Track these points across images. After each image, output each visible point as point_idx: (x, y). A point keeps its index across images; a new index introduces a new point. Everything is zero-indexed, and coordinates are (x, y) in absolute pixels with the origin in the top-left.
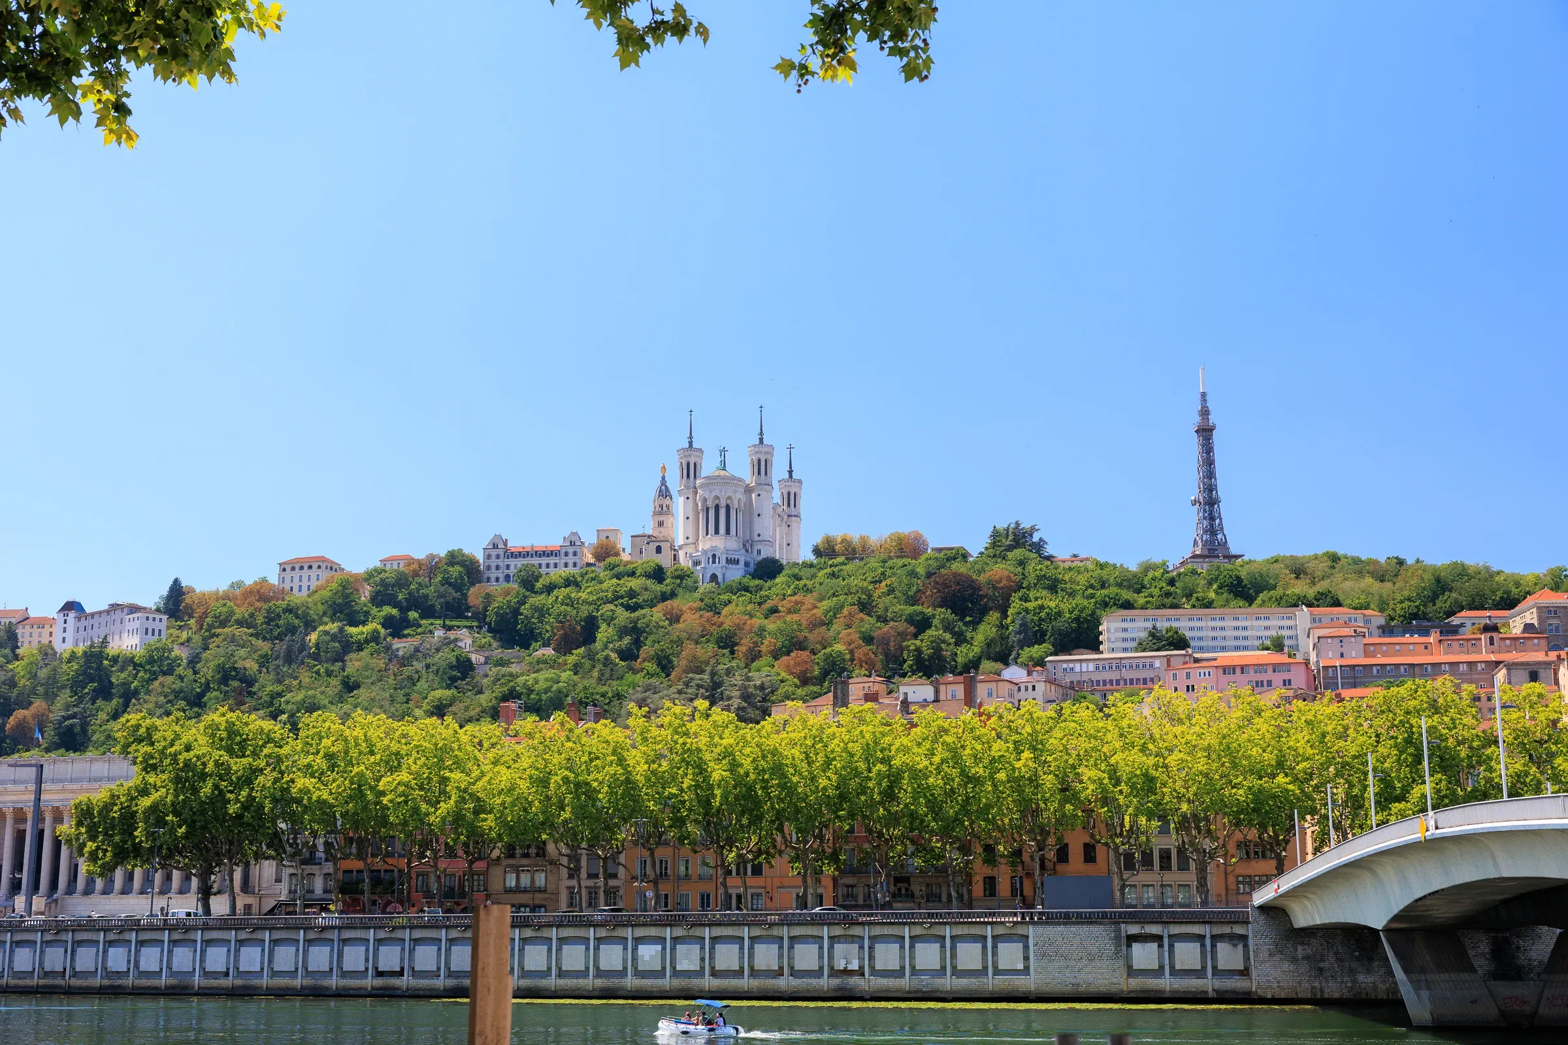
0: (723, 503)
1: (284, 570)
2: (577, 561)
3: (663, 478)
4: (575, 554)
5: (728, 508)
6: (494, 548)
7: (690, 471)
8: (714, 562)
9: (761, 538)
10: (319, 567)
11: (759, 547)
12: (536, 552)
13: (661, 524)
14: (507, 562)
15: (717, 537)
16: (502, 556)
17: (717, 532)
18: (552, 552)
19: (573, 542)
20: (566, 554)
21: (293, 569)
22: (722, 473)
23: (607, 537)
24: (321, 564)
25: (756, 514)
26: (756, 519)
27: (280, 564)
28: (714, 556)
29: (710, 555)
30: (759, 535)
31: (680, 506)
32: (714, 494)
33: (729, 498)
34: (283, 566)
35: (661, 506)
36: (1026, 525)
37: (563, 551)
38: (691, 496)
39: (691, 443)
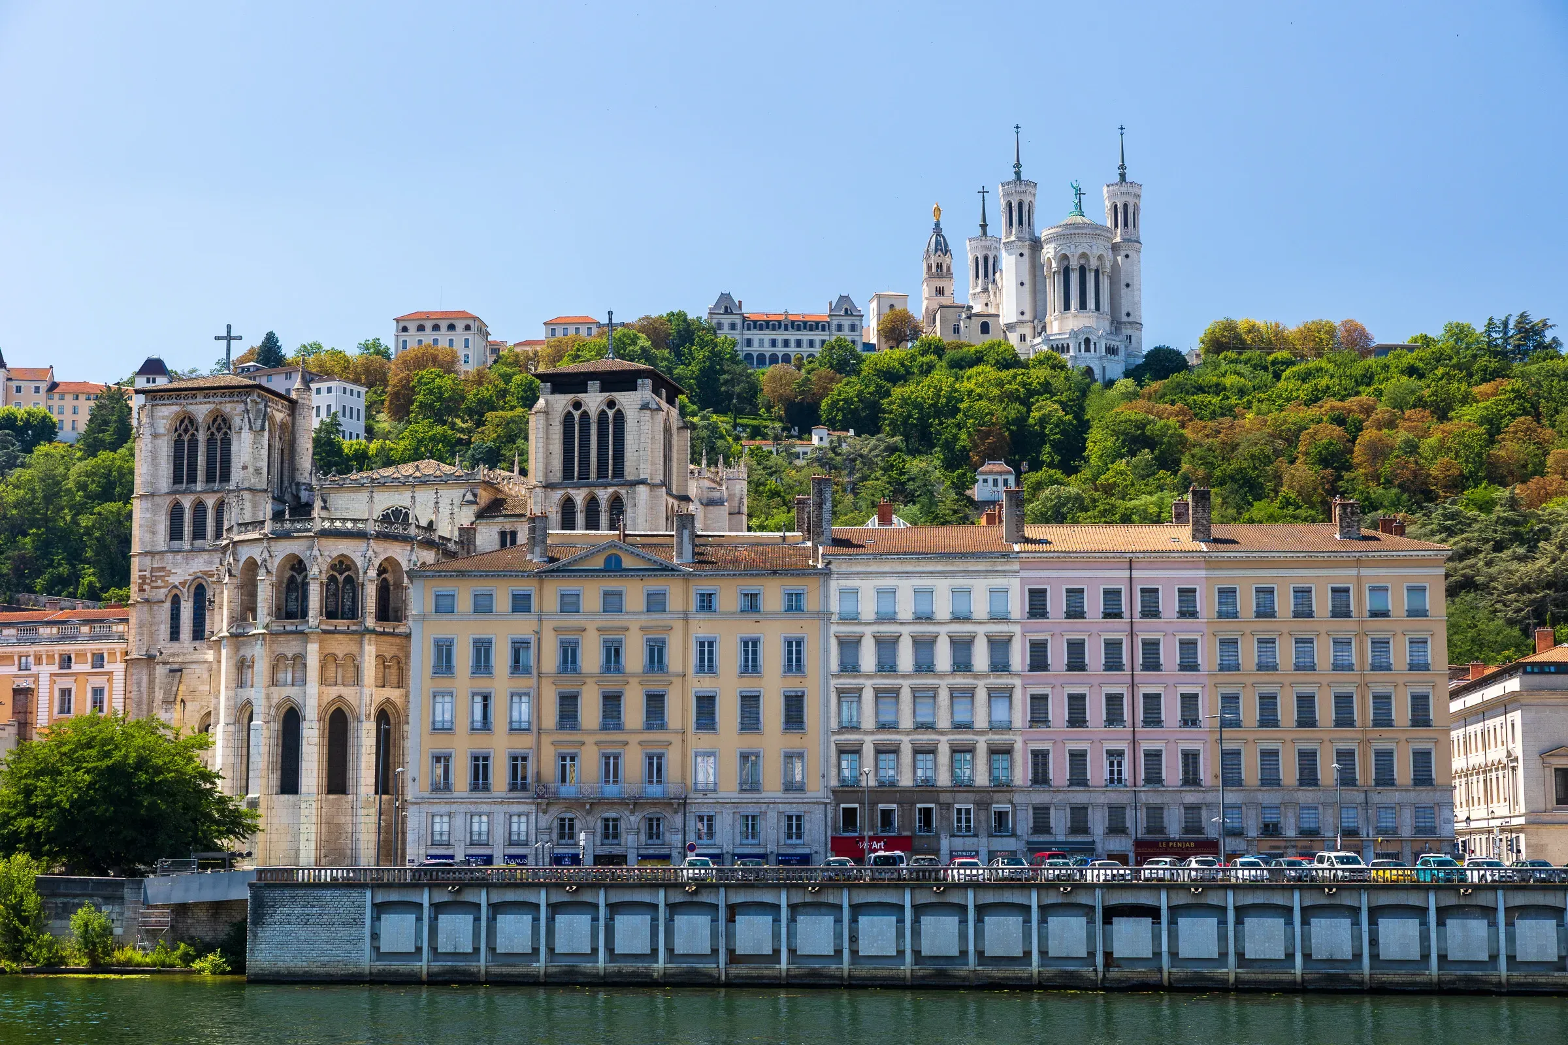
0: (1074, 263)
1: (405, 329)
2: (857, 338)
3: (937, 225)
4: (853, 328)
5: (1083, 271)
6: (726, 312)
7: (1019, 214)
8: (1088, 350)
9: (1131, 319)
10: (468, 328)
11: (1129, 332)
12: (793, 323)
13: (940, 291)
14: (748, 334)
15: (1084, 314)
16: (739, 326)
17: (1083, 305)
18: (817, 323)
19: (846, 308)
20: (840, 328)
21: (421, 328)
22: (1079, 219)
23: (892, 306)
24: (471, 323)
25: (1123, 283)
26: (1124, 290)
27: (397, 320)
28: (1087, 341)
29: (1082, 338)
30: (1128, 315)
31: (1010, 267)
32: (1080, 251)
33: (1084, 255)
34: (402, 324)
35: (939, 266)
36: (1535, 318)
37: (835, 323)
38: (1026, 252)
39: (1018, 174)
